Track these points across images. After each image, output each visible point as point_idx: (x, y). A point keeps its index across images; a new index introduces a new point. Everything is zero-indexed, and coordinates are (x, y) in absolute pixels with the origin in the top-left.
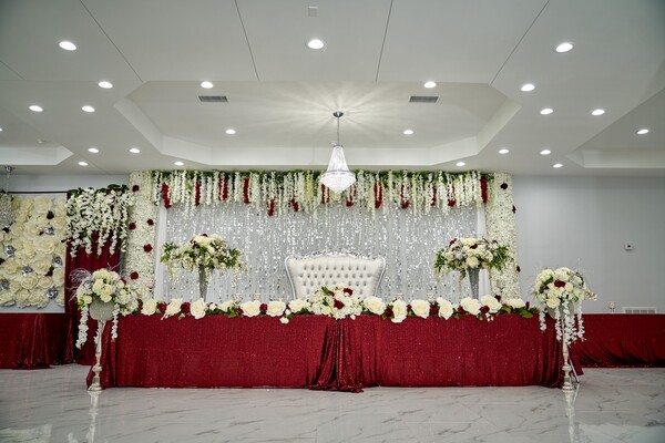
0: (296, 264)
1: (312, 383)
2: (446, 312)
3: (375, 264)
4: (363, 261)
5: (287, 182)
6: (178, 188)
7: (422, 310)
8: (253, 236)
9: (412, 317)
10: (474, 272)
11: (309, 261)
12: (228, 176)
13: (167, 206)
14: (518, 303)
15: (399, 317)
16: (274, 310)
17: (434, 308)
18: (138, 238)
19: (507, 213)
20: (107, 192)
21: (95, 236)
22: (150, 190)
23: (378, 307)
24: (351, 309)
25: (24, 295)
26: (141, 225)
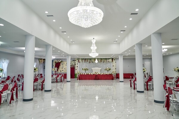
0: (93, 69)
1: (94, 79)
2: (105, 74)
3: (100, 69)
4: (99, 68)
5: (91, 60)
6: (80, 60)
7: (103, 74)
8: (88, 65)
9: (102, 74)
10: (108, 71)
11: (94, 68)
12: (85, 59)
13: (79, 62)
14: (111, 73)
15: (101, 74)
16: (92, 74)
17: (104, 74)
18: (76, 66)
19: (115, 63)
20: (73, 61)
21: (72, 66)
22: (77, 61)
23: (99, 73)
24: (97, 74)
25: (65, 72)
26: (77, 64)
